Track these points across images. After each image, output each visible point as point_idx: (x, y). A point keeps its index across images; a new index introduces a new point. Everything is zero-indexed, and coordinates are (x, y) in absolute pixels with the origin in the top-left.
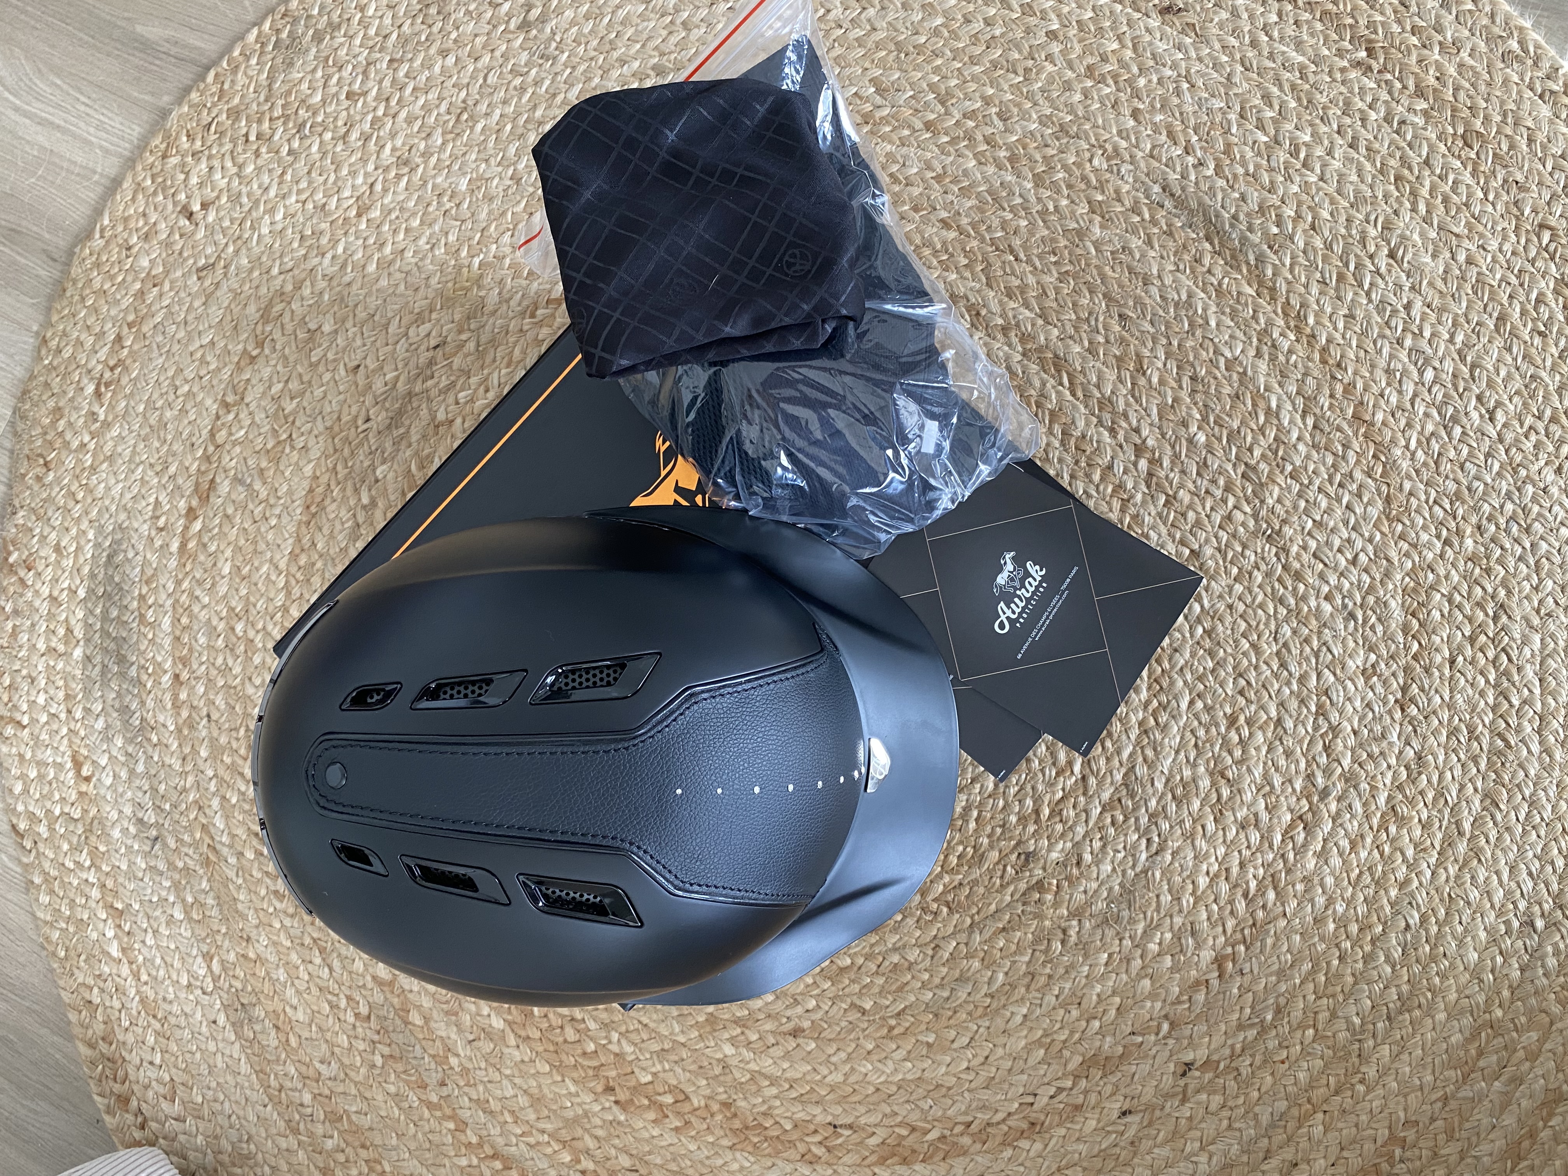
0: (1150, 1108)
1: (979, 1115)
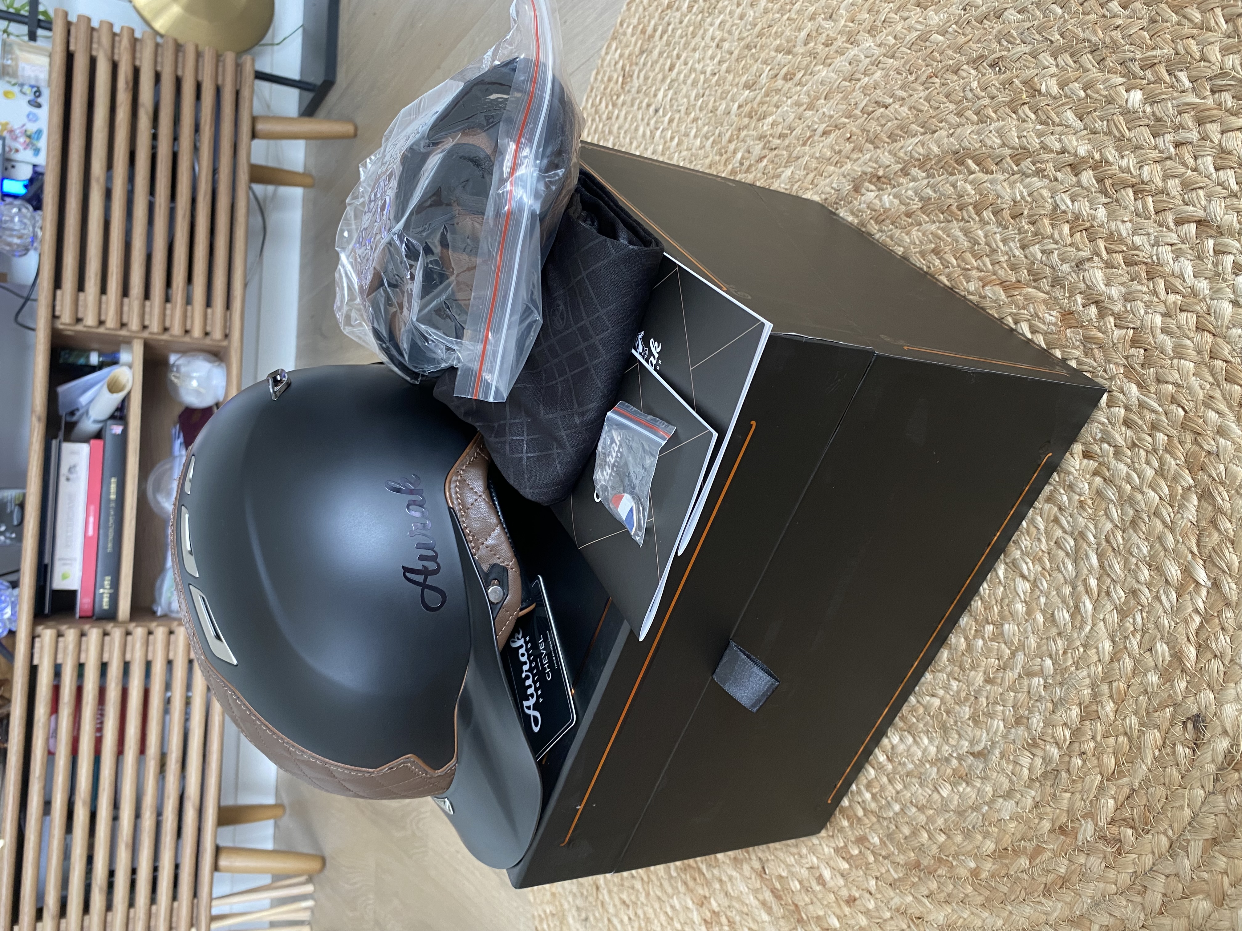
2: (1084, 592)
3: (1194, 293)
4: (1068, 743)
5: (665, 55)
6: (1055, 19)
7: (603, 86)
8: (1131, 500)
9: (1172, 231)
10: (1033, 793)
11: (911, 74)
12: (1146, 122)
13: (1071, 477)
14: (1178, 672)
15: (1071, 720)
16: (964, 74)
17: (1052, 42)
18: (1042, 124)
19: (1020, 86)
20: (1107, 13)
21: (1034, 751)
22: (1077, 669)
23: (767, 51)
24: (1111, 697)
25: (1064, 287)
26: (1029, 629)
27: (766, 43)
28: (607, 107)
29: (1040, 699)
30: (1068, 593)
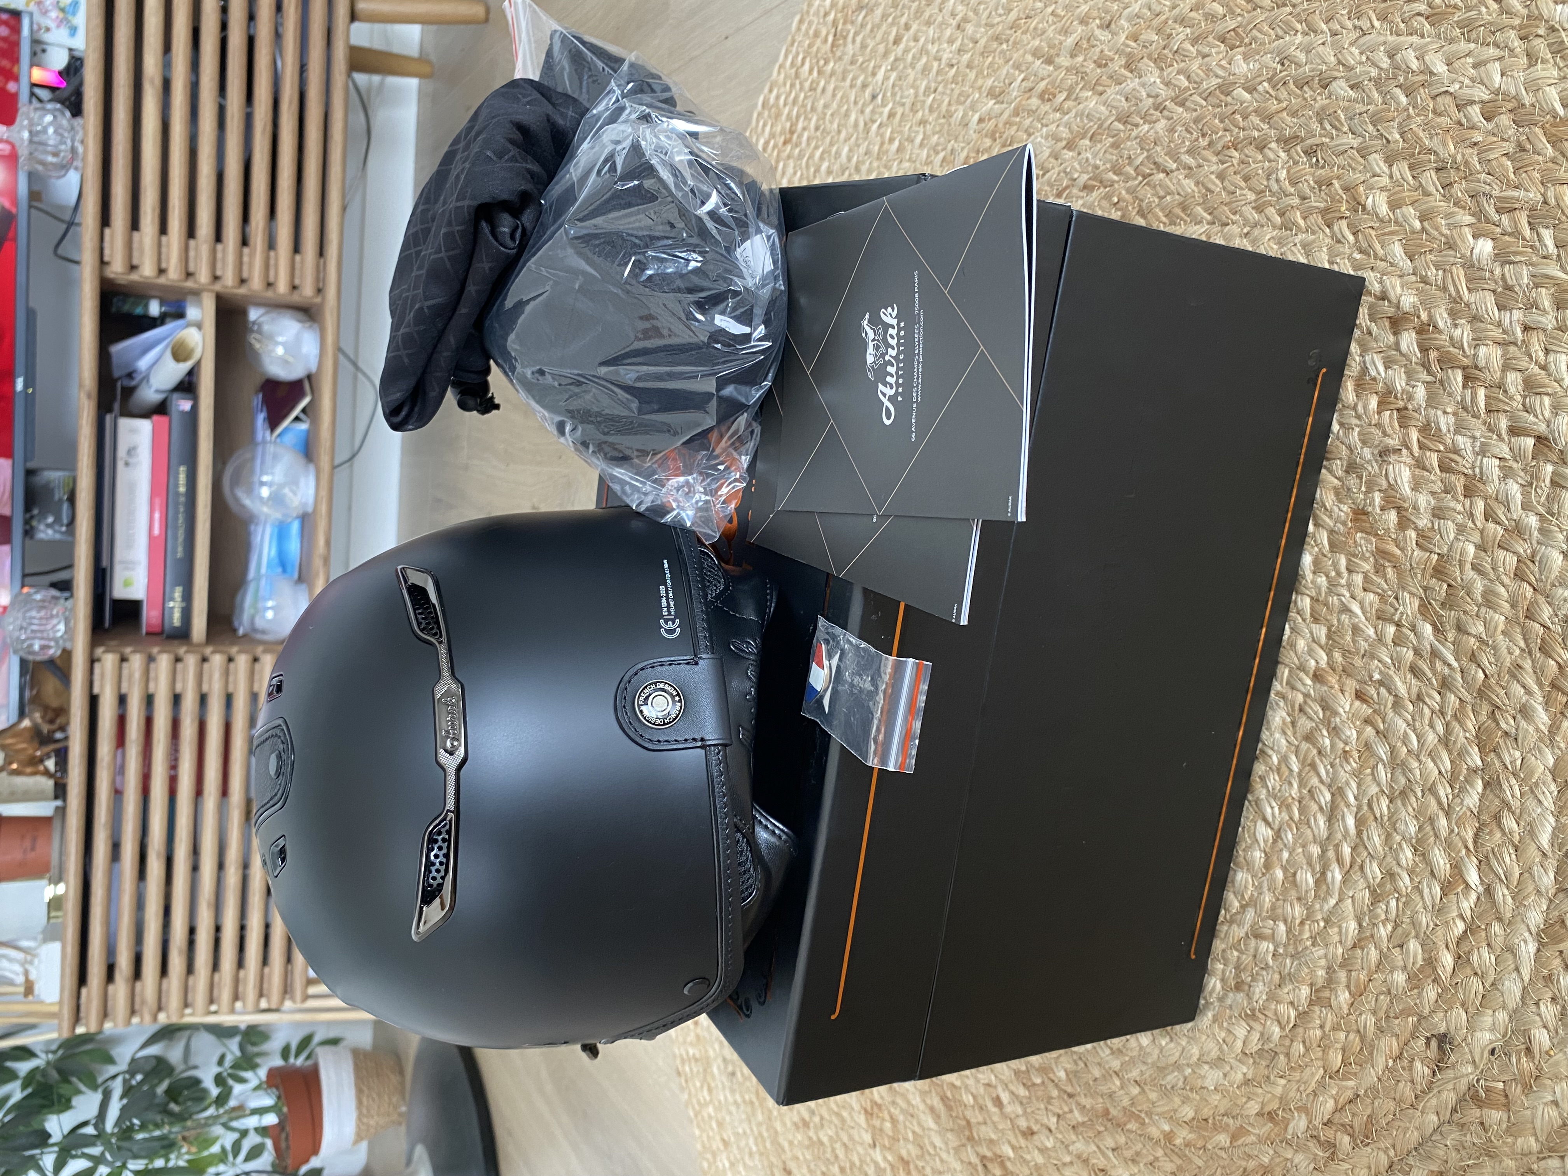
2: (1334, 859)
3: (1518, 530)
4: (1291, 1025)
5: (890, 19)
6: (1397, 110)
7: (807, 42)
8: (1403, 765)
9: (1503, 440)
10: (1245, 1070)
11: (1203, 135)
12: (1492, 286)
13: (1338, 719)
14: (1430, 981)
15: (1299, 1000)
16: (1272, 156)
17: (1388, 141)
18: (1361, 252)
19: (1340, 191)
20: (1464, 121)
21: (1252, 1023)
22: (1313, 945)
23: (1021, 52)
24: (1348, 987)
25: (1361, 479)
26: (1265, 885)
27: (1021, 40)
28: (811, 71)
29: (1266, 967)
30: (1316, 855)
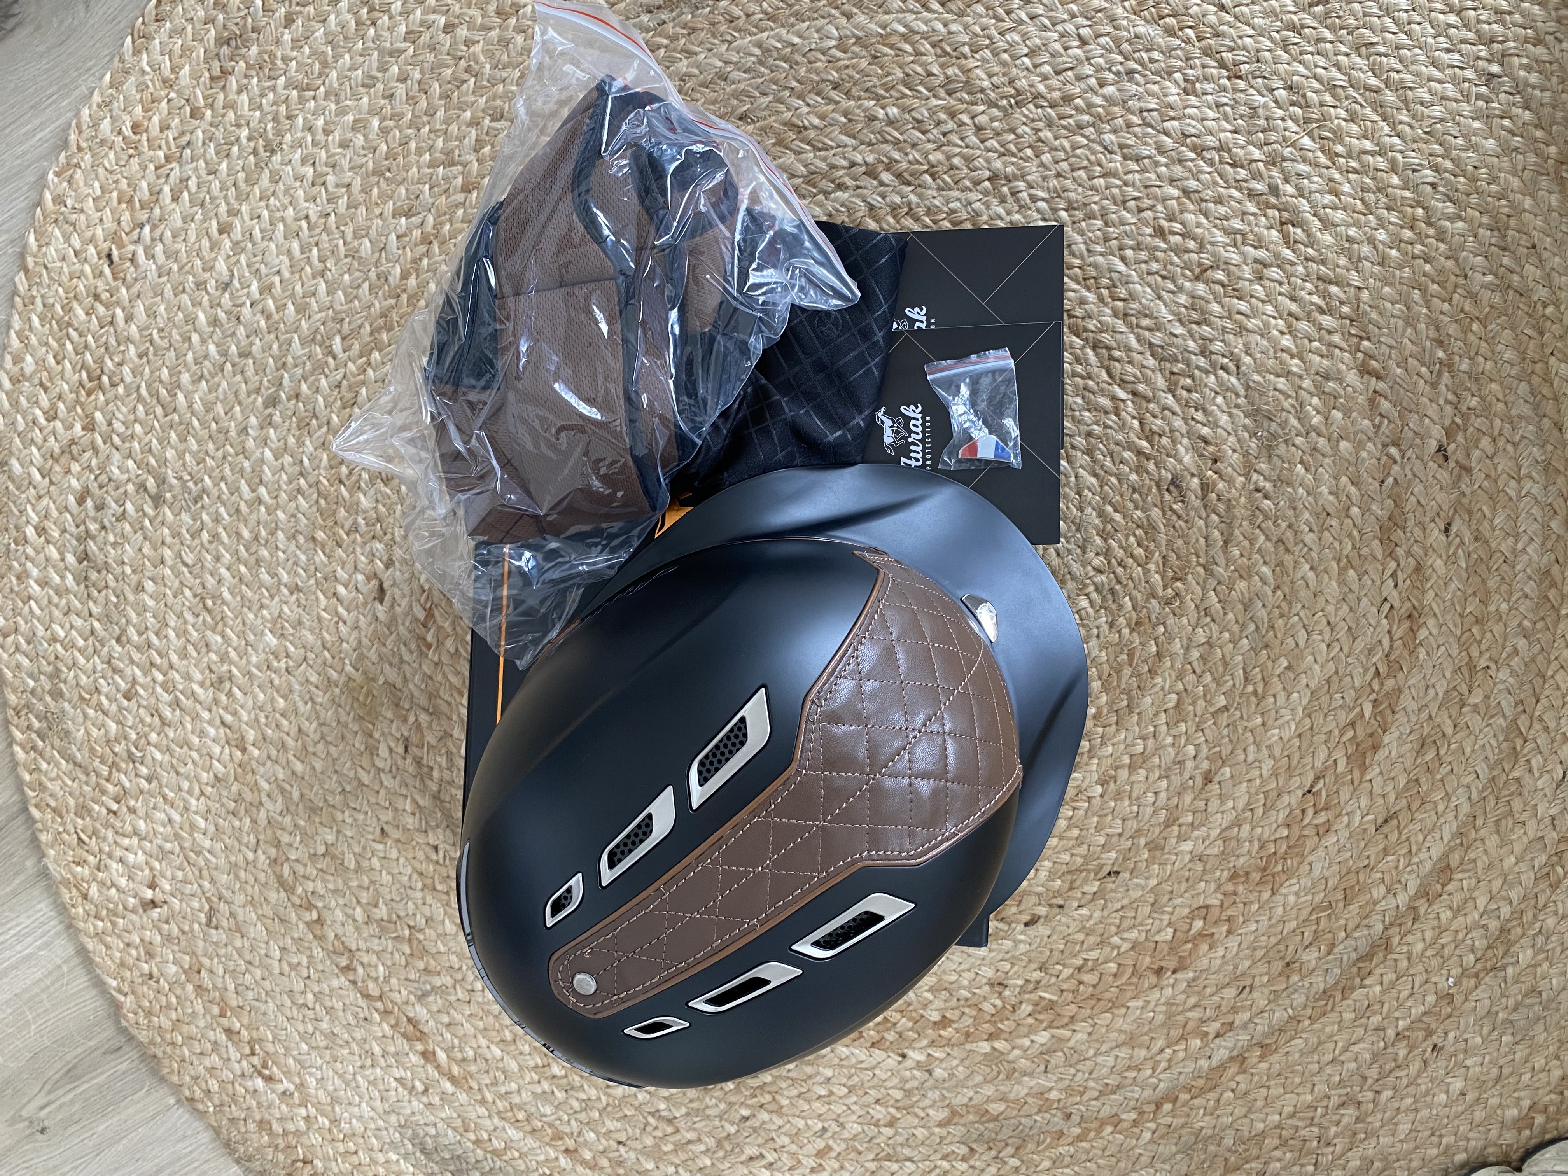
0: (1457, 506)
1: (1374, 660)
4: (1106, 565)
5: (198, 218)
9: (973, 191)
10: (1104, 619)
12: (911, 126)
14: (1146, 462)
15: (1099, 548)
17: (792, 89)
18: (820, 151)
19: (781, 127)
20: (831, 59)
23: (413, 170)
24: (1115, 511)
